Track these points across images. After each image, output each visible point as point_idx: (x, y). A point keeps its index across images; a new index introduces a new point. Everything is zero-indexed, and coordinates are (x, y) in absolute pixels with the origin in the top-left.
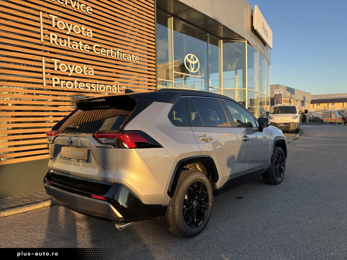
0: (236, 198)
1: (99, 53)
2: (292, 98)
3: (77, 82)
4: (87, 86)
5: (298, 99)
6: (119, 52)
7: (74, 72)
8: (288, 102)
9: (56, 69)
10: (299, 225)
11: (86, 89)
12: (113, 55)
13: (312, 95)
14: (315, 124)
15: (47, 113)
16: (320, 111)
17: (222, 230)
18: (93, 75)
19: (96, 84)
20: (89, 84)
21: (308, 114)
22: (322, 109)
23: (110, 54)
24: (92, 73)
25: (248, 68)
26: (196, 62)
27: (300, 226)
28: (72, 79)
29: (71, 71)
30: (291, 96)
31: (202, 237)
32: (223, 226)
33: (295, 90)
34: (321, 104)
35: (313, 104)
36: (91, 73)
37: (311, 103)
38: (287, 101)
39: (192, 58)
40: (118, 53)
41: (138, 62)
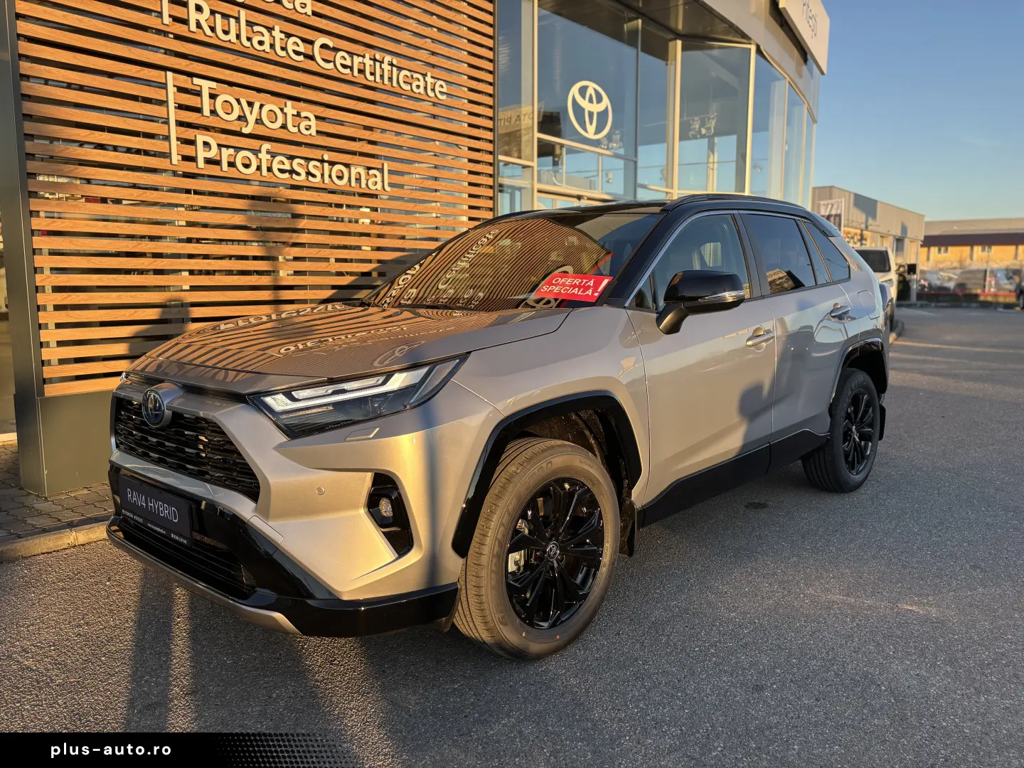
0: (746, 506)
1: (331, 66)
2: (870, 228)
3: (268, 152)
4: (296, 168)
5: (885, 232)
6: (389, 64)
7: (259, 121)
8: (856, 240)
9: (206, 112)
10: (945, 581)
11: (294, 176)
12: (372, 74)
13: (927, 219)
14: (936, 307)
15: (182, 247)
16: (947, 269)
17: (726, 592)
18: (314, 133)
19: (322, 161)
20: (302, 162)
21: (915, 276)
22: (952, 263)
23: (361, 71)
24: (310, 127)
25: (754, 131)
26: (601, 107)
27: (949, 585)
28: (254, 144)
29: (251, 119)
30: (867, 221)
31: (671, 610)
32: (725, 582)
33: (879, 204)
34: (950, 249)
35: (925, 249)
36: (308, 127)
37: (922, 246)
38: (852, 238)
39: (591, 95)
40: (386, 67)
41: (444, 97)
